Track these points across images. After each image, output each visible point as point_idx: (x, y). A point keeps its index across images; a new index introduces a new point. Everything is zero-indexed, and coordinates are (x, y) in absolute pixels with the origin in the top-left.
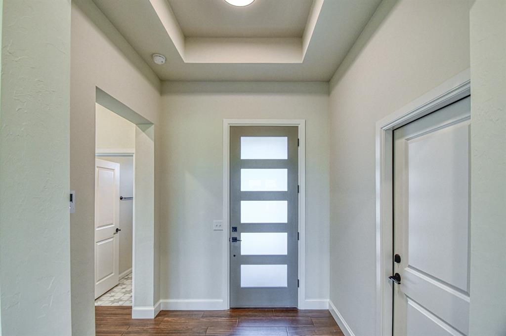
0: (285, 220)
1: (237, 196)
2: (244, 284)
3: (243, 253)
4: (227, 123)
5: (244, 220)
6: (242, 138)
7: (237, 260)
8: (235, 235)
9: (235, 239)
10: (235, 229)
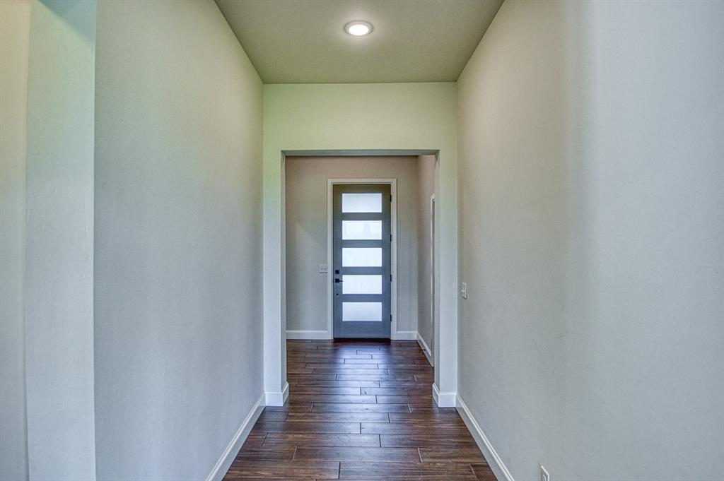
0: (380, 265)
1: (339, 244)
2: (345, 319)
3: (344, 293)
4: (330, 182)
5: (345, 264)
6: (343, 195)
7: (339, 298)
8: (337, 277)
9: (338, 281)
10: (337, 272)
